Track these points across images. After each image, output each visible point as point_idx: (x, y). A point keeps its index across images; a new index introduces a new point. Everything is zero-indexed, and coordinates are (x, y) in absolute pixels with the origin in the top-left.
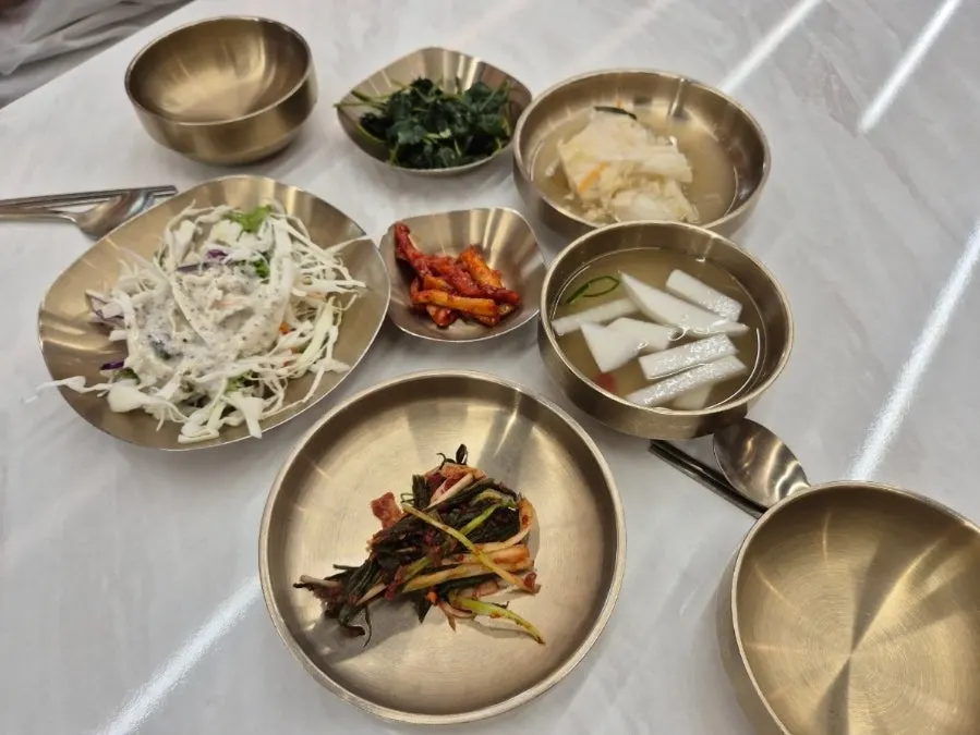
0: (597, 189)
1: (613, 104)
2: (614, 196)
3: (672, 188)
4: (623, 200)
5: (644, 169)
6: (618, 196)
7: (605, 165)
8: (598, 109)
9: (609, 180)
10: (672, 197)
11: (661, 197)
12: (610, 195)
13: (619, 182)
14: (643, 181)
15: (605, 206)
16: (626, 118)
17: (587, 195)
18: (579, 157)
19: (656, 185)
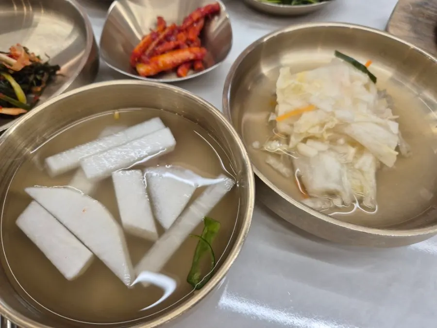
0: (292, 126)
1: (363, 61)
2: (304, 141)
3: (367, 163)
4: (310, 149)
5: (347, 131)
6: (309, 142)
7: (312, 108)
8: (338, 54)
9: (307, 123)
10: (361, 171)
11: (350, 165)
12: (302, 138)
13: (315, 131)
14: (342, 141)
15: (291, 145)
16: (365, 78)
17: (282, 127)
18: (297, 90)
19: (352, 151)
